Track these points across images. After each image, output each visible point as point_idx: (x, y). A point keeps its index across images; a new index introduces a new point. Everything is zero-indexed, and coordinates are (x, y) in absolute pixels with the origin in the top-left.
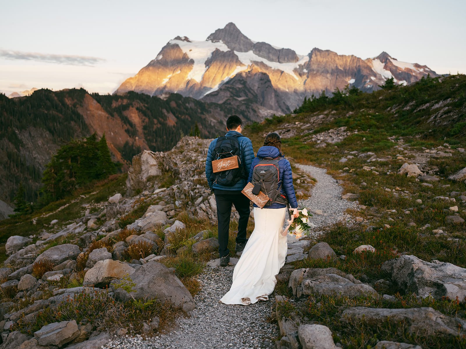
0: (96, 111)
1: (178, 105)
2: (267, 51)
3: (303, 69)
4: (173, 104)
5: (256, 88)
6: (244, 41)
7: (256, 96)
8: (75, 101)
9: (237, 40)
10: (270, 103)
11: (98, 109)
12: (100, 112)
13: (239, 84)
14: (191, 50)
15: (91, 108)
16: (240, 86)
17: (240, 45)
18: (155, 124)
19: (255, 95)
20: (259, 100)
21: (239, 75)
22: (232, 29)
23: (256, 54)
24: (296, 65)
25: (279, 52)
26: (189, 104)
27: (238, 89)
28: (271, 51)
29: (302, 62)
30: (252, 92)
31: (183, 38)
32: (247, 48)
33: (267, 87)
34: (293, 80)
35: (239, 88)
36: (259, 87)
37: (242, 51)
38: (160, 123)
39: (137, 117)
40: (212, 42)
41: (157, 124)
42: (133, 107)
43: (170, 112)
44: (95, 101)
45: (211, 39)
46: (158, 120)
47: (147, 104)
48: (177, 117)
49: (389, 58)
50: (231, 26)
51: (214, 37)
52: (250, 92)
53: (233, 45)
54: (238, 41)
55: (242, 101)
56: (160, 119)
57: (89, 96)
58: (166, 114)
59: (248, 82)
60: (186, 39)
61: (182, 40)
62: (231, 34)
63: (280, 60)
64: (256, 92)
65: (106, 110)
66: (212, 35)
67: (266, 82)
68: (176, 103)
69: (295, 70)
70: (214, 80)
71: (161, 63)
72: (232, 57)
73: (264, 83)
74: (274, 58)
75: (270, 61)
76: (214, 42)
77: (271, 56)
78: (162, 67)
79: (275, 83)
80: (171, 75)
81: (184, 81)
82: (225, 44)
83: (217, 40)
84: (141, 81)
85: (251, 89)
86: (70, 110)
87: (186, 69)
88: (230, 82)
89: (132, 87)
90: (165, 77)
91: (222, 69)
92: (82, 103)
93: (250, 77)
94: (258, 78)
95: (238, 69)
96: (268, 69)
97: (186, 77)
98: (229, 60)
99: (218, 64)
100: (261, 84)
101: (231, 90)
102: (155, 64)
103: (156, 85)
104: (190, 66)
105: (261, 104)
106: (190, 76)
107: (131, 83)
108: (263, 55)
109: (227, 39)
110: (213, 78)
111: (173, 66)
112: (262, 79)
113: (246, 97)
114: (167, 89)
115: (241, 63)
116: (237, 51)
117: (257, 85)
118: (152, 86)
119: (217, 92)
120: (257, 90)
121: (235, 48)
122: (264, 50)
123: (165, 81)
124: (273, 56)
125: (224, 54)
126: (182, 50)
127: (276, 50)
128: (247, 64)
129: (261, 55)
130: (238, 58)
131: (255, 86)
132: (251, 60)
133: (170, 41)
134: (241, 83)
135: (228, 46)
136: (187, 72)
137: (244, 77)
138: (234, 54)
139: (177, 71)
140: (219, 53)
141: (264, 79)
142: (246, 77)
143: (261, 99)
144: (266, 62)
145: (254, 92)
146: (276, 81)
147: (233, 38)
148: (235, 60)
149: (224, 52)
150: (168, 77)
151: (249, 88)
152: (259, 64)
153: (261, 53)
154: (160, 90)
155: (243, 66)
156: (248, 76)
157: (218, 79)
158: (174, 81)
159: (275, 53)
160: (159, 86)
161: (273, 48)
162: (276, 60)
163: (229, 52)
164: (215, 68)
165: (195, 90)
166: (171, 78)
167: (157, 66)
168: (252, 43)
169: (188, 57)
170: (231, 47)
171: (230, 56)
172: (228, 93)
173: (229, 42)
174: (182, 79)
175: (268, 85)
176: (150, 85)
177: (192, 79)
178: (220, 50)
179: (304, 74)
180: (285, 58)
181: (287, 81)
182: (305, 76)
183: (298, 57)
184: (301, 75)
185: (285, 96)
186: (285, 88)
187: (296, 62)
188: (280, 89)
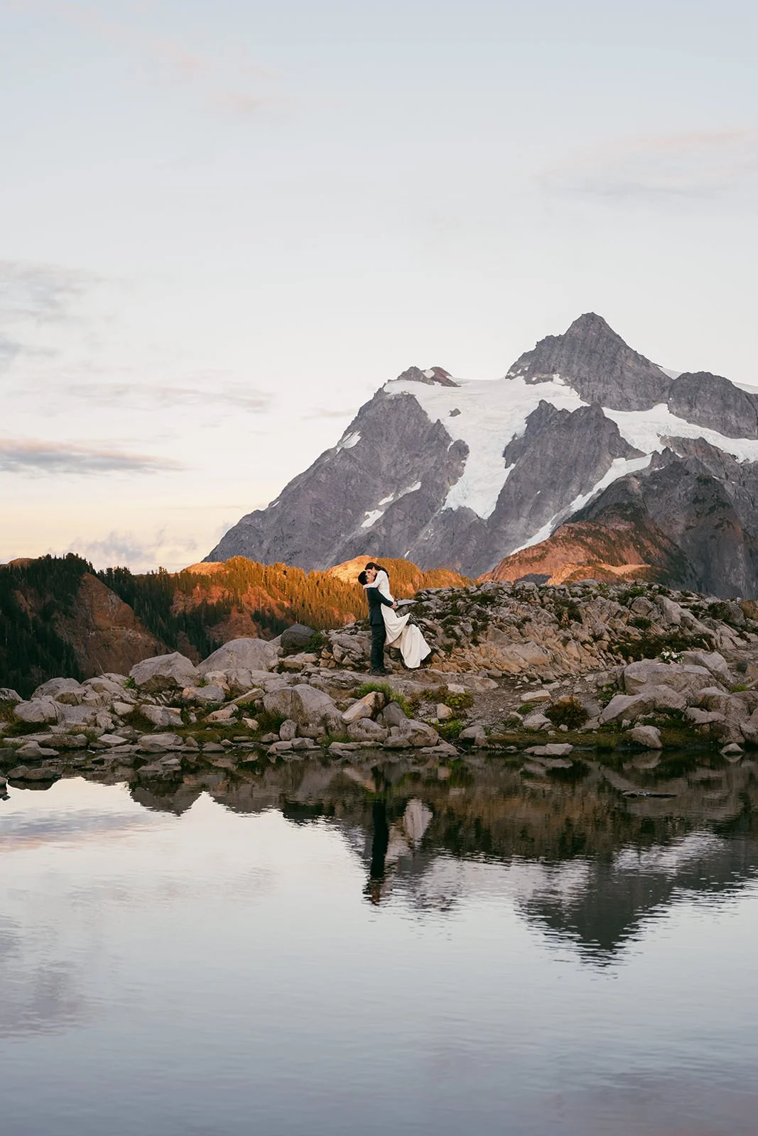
0: (118, 630)
2: (720, 402)
5: (679, 529)
6: (636, 374)
7: (678, 559)
8: (49, 597)
9: (612, 371)
10: (732, 578)
11: (122, 623)
12: (130, 633)
13: (617, 518)
14: (455, 413)
15: (100, 621)
16: (622, 527)
17: (623, 389)
19: (675, 553)
20: (690, 571)
21: (620, 486)
22: (593, 333)
23: (678, 415)
27: (613, 537)
28: (731, 401)
30: (665, 543)
31: (430, 374)
32: (647, 396)
33: (717, 527)
35: (618, 532)
37: (630, 409)
40: (528, 382)
42: (241, 612)
44: (114, 598)
45: (523, 373)
50: (591, 325)
51: (535, 364)
52: (656, 545)
53: (600, 389)
54: (617, 373)
57: (96, 579)
59: (651, 514)
60: (441, 376)
61: (425, 380)
62: (592, 352)
64: (678, 543)
65: (150, 625)
66: (525, 357)
67: (712, 509)
70: (538, 507)
71: (355, 460)
72: (596, 427)
73: (707, 511)
74: (743, 425)
75: (729, 434)
76: (534, 383)
77: (733, 417)
78: (362, 473)
79: (751, 510)
80: (390, 499)
81: (436, 515)
82: (571, 388)
83: (545, 376)
84: (291, 520)
85: (662, 532)
86: (29, 631)
87: (441, 474)
88: (588, 513)
89: (261, 543)
90: (370, 504)
91: (562, 470)
92: (71, 604)
93: (658, 494)
94: (685, 495)
95: (619, 468)
96: (722, 463)
97: (442, 501)
98: (587, 440)
99: (550, 452)
100: (697, 517)
101: (589, 540)
102: (336, 464)
103: (340, 535)
104: (455, 464)
105: (698, 585)
106: (454, 498)
107: (258, 531)
108: (704, 415)
109: (579, 371)
110: (531, 501)
111: (398, 466)
112: (701, 498)
113: (640, 564)
114: (376, 546)
115: (629, 447)
116: (614, 408)
117: (683, 522)
118: (328, 537)
119: (543, 550)
120: (682, 536)
121: (605, 398)
122: (708, 399)
123: (372, 518)
124: (742, 418)
125: (567, 420)
126: (425, 414)
127: (747, 398)
128: (648, 451)
129: (698, 415)
130: (618, 429)
131: (677, 523)
132: (663, 435)
133: (383, 387)
134: (626, 515)
135: (582, 393)
136: (445, 486)
137: (636, 496)
138: (605, 417)
139: (410, 483)
140: (551, 415)
141: (706, 498)
142: (645, 494)
143: (700, 569)
144: (714, 438)
145: (675, 545)
146: (753, 503)
147: (598, 366)
148: (606, 440)
149: (568, 412)
150: (381, 503)
151: (653, 531)
152: (691, 447)
153: (697, 410)
154: (355, 548)
155: (634, 455)
156: (647, 492)
157: (551, 503)
158: (401, 517)
159: (747, 407)
160: (350, 536)
161: (740, 390)
162: (750, 431)
163: (585, 412)
164: (539, 466)
165: (472, 544)
166: (392, 506)
167: (344, 470)
168: (663, 378)
169: (447, 434)
170: (593, 395)
171: (588, 423)
172: (581, 549)
173: (585, 379)
174: (429, 511)
175: (720, 519)
176: (320, 535)
177: (461, 509)
178: (554, 408)
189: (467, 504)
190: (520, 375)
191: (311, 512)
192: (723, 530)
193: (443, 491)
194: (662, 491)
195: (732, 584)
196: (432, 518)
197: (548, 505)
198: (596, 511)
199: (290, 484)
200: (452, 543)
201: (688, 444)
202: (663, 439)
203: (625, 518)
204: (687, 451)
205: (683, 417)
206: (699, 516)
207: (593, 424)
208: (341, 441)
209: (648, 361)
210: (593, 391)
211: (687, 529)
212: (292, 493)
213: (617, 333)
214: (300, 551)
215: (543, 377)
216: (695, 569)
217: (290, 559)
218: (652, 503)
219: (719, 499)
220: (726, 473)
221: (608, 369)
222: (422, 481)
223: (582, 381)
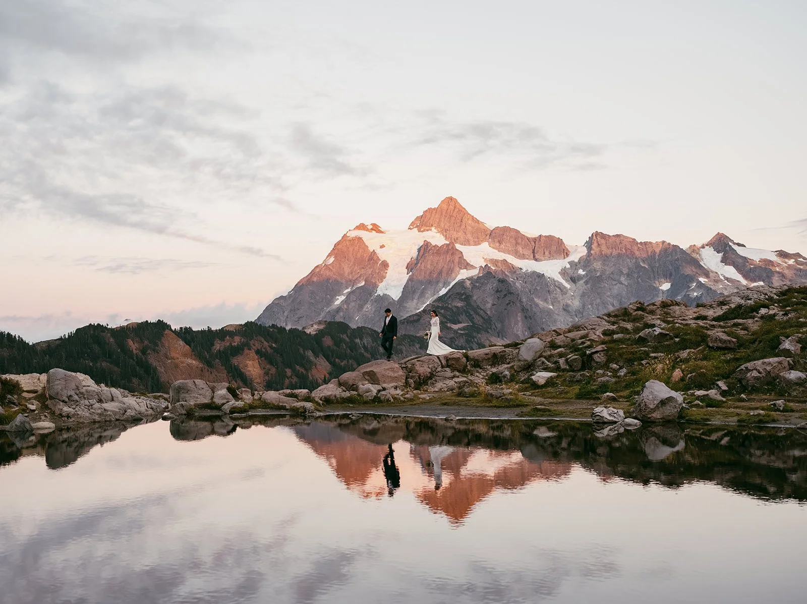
0: (183, 359)
1: (338, 342)
2: (514, 242)
3: (577, 269)
4: (328, 341)
5: (489, 306)
6: (473, 227)
7: (488, 321)
8: (146, 342)
9: (461, 226)
11: (185, 355)
12: (190, 361)
13: (457, 300)
14: (382, 247)
15: (173, 354)
16: (460, 304)
17: (466, 235)
18: (288, 378)
19: (486, 318)
20: (493, 327)
21: (461, 283)
22: (451, 207)
23: (493, 248)
24: (564, 263)
25: (535, 242)
26: (361, 339)
27: (455, 310)
28: (520, 241)
29: (575, 257)
30: (482, 312)
31: (370, 227)
32: (478, 238)
33: (507, 304)
34: (560, 288)
35: (457, 307)
37: (469, 245)
38: (297, 376)
39: (257, 365)
40: (419, 231)
41: (291, 377)
42: (250, 349)
43: (321, 356)
44: (181, 343)
45: (417, 226)
46: (294, 370)
47: (276, 342)
48: (333, 364)
49: (730, 244)
50: (450, 200)
51: (422, 222)
52: (477, 313)
54: (463, 227)
55: (459, 329)
57: (173, 333)
58: (312, 358)
59: (475, 298)
60: (376, 228)
61: (368, 230)
62: (451, 216)
63: (537, 257)
64: (489, 313)
65: (200, 357)
66: (418, 218)
67: (505, 295)
68: (333, 338)
69: (563, 272)
70: (422, 294)
71: (332, 270)
72: (452, 254)
73: (503, 296)
74: (526, 253)
75: (519, 258)
76: (422, 232)
77: (521, 249)
78: (335, 277)
79: (529, 295)
80: (349, 290)
81: (372, 298)
82: (440, 234)
83: (428, 228)
84: (299, 300)
85: (480, 307)
86: (134, 360)
87: (374, 277)
88: (444, 298)
89: (284, 312)
90: (339, 293)
91: (434, 276)
92: (158, 346)
93: (479, 288)
94: (492, 288)
95: (463, 274)
96: (515, 272)
97: (375, 291)
98: (448, 261)
99: (429, 266)
100: (498, 299)
101: (442, 311)
102: (322, 272)
103: (324, 308)
104: (382, 273)
105: (498, 333)
106: (380, 291)
107: (282, 306)
108: (507, 248)
109: (444, 226)
110: (419, 291)
111: (353, 274)
112: (500, 290)
113: (469, 323)
114: (341, 314)
115: (468, 264)
116: (462, 244)
117: (491, 302)
118: (318, 309)
120: (491, 309)
121: (457, 239)
122: (509, 240)
123: (340, 299)
124: (525, 249)
125: (438, 251)
126: (367, 247)
127: (528, 239)
128: (478, 266)
129: (503, 248)
130: (463, 255)
131: (488, 303)
132: (485, 258)
133: (347, 233)
134: (462, 298)
135: (446, 236)
136: (377, 284)
137: (468, 289)
138: (456, 249)
139: (359, 282)
140: (430, 248)
141: (502, 290)
142: (472, 288)
143: (499, 326)
144: (512, 260)
145: (486, 313)
146: (530, 292)
147: (454, 223)
148: (457, 260)
149: (438, 246)
150: (345, 292)
151: (475, 307)
152: (500, 264)
153: (503, 245)
154: (331, 315)
155: (471, 268)
156: (474, 287)
157: (429, 292)
158: (354, 299)
159: (528, 244)
160: (329, 309)
161: (524, 235)
162: (529, 256)
163: (447, 246)
164: (423, 273)
166: (350, 294)
167: (326, 275)
168: (486, 229)
169: (378, 257)
170: (451, 238)
171: (448, 252)
173: (448, 230)
174: (369, 296)
175: (509, 300)
176: (313, 308)
177: (385, 295)
178: (431, 244)
179: (580, 278)
180: (544, 253)
181: (549, 291)
182: (582, 282)
183: (567, 249)
184: (573, 280)
185: (547, 317)
186: (547, 303)
187: (564, 258)
188: (537, 305)
189: (388, 293)
190: (415, 227)
191: (309, 297)
192: (511, 306)
193: (375, 286)
194: (481, 287)
196: (370, 300)
198: (448, 296)
199: (299, 282)
201: (498, 262)
202: (485, 260)
203: (461, 300)
204: (498, 266)
205: (496, 249)
207: (450, 253)
208: (325, 260)
209: (478, 221)
210: (451, 236)
211: (493, 305)
212: (299, 288)
213: (464, 207)
214: (304, 317)
215: (426, 229)
216: (497, 326)
217: (298, 320)
218: (476, 292)
219: (509, 290)
220: (517, 277)
221: (459, 225)
222: (365, 281)
223: (446, 230)
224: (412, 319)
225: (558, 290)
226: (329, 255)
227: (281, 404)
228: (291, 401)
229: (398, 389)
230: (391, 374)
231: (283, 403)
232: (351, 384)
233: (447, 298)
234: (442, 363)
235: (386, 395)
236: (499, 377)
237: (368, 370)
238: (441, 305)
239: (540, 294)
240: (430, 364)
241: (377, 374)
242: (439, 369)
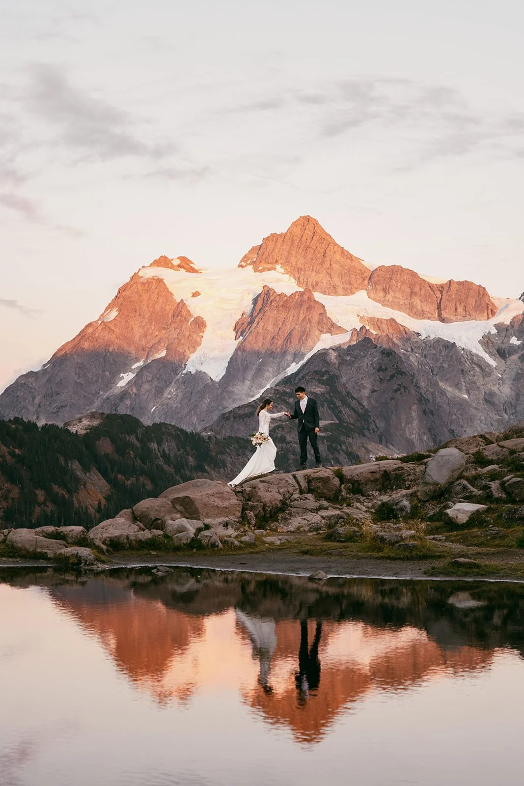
1: (121, 448)
2: (408, 290)
3: (508, 337)
4: (105, 446)
5: (366, 392)
6: (342, 266)
7: (364, 416)
9: (322, 263)
10: (407, 432)
13: (316, 383)
14: (196, 294)
16: (320, 390)
17: (331, 278)
18: (39, 505)
19: (361, 411)
20: (373, 426)
21: (322, 356)
22: (308, 233)
23: (374, 299)
24: (488, 326)
25: (441, 292)
26: (159, 443)
28: (417, 289)
29: (505, 318)
30: (354, 403)
31: (176, 262)
32: (350, 284)
33: (396, 391)
34: (479, 366)
36: (373, 391)
37: (336, 293)
38: (54, 502)
40: (256, 270)
41: (44, 503)
43: (94, 470)
45: (253, 263)
46: (48, 491)
47: (20, 447)
48: (113, 483)
50: (307, 225)
51: (261, 257)
52: (346, 404)
53: (313, 278)
54: (327, 265)
56: (56, 488)
58: (80, 473)
59: (344, 380)
60: (185, 264)
61: (172, 267)
62: (307, 248)
63: (444, 315)
64: (365, 404)
66: (254, 250)
67: (392, 377)
68: (113, 441)
69: (486, 341)
70: (259, 372)
71: (114, 332)
72: (307, 308)
73: (388, 378)
74: (426, 309)
75: (415, 316)
76: (261, 271)
77: (418, 302)
78: (118, 342)
79: (430, 377)
80: (140, 364)
81: (178, 377)
82: (290, 276)
83: (270, 266)
84: (59, 379)
85: (351, 395)
87: (183, 344)
88: (295, 379)
89: (34, 398)
90: (125, 368)
91: (279, 343)
93: (350, 364)
94: (372, 364)
95: (325, 342)
96: (409, 339)
97: (183, 366)
98: (301, 319)
99: (270, 328)
100: (380, 382)
102: (97, 335)
103: (99, 393)
104: (194, 336)
105: (379, 437)
106: (193, 364)
107: (31, 388)
108: (396, 300)
109: (296, 262)
110: (255, 367)
111: (148, 338)
112: (383, 367)
113: (333, 420)
114: (128, 402)
115: (333, 325)
116: (324, 293)
117: (369, 386)
118: (89, 394)
119: (253, 408)
120: (368, 398)
121: (317, 284)
122: (399, 287)
123: (126, 379)
124: (425, 303)
125: (286, 303)
126: (172, 294)
127: (430, 287)
128: (349, 328)
129: (390, 300)
130: (325, 311)
131: (364, 388)
132: (362, 315)
133: (139, 272)
134: (323, 380)
135: (299, 280)
136: (186, 354)
137: (333, 365)
138: (315, 301)
139: (158, 351)
140: (273, 297)
141: (388, 367)
142: (340, 364)
143: (381, 424)
144: (404, 319)
145: (361, 404)
146: (432, 372)
147: (312, 259)
148: (316, 319)
149: (286, 296)
150: (133, 367)
151: (344, 394)
152: (384, 326)
153: (390, 296)
154: (110, 403)
155: (338, 332)
156: (342, 362)
157: (271, 369)
158: (149, 379)
159: (429, 294)
160: (108, 394)
161: (424, 280)
162: (432, 314)
163: (300, 296)
164: (261, 339)
165: (206, 402)
166: (142, 370)
167: (103, 339)
168: (363, 269)
169: (189, 312)
170: (307, 282)
171: (301, 305)
172: (284, 408)
173: (301, 269)
174: (172, 374)
175: (398, 385)
176: (82, 392)
177: (199, 373)
178: (275, 292)
179: (513, 350)
180: (456, 309)
181: (462, 371)
182: (515, 357)
183: (493, 304)
184: (502, 353)
185: (459, 412)
186: (460, 390)
187: (488, 318)
188: (443, 393)
189: (203, 369)
190: (250, 264)
191: (76, 374)
192: (401, 394)
193: (184, 358)
194: (353, 362)
195: (407, 437)
196: (175, 380)
197: (268, 371)
198: (300, 376)
199: (59, 350)
200: (190, 400)
201: (382, 323)
202: (362, 318)
203: (322, 383)
204: (381, 329)
205: (379, 301)
206: (382, 381)
207: (305, 306)
208: (102, 315)
209: (351, 256)
210: (307, 279)
211: (372, 392)
212: (60, 358)
213: (328, 232)
214: (66, 406)
215: (268, 267)
216: (378, 425)
217: (58, 412)
218: (345, 370)
219: (398, 368)
220: (411, 347)
221: (320, 261)
222: (167, 349)
223: (299, 270)
224: (241, 412)
225: (477, 369)
226: (110, 307)
227: (39, 550)
228: (56, 546)
229: (229, 527)
230: (218, 502)
231: (42, 547)
232: (153, 518)
233: (300, 380)
234: (300, 486)
235: (211, 537)
236: (393, 510)
237: (182, 495)
238: (288, 390)
239: (449, 376)
240: (281, 488)
241: (196, 503)
242: (296, 495)
